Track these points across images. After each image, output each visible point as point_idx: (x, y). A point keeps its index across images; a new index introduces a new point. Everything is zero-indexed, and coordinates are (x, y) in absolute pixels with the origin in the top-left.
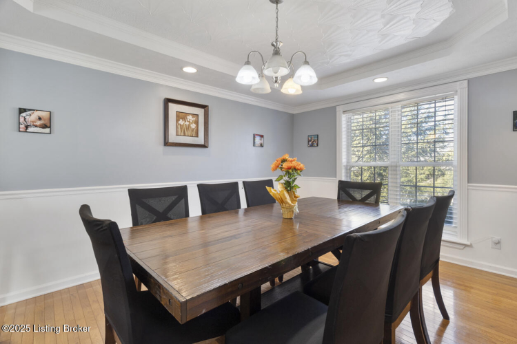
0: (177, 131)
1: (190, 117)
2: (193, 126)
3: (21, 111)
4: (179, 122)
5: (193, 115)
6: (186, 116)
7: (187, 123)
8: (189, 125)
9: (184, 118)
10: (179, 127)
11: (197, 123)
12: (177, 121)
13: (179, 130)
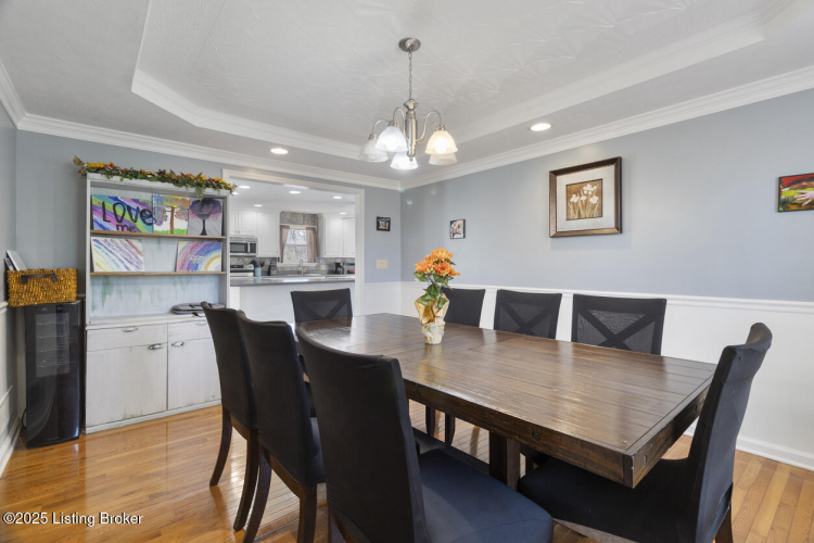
0: (568, 214)
1: (588, 188)
2: (594, 200)
3: (452, 222)
4: (571, 200)
5: (593, 182)
6: (581, 188)
7: (584, 198)
8: (586, 201)
9: (578, 192)
10: (571, 207)
11: (600, 193)
12: (568, 198)
13: (572, 211)
